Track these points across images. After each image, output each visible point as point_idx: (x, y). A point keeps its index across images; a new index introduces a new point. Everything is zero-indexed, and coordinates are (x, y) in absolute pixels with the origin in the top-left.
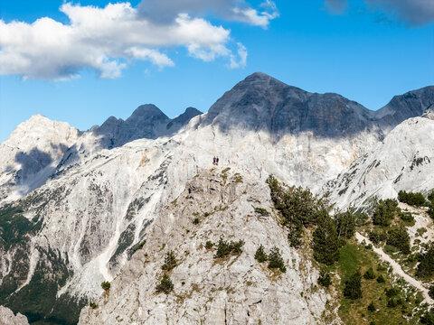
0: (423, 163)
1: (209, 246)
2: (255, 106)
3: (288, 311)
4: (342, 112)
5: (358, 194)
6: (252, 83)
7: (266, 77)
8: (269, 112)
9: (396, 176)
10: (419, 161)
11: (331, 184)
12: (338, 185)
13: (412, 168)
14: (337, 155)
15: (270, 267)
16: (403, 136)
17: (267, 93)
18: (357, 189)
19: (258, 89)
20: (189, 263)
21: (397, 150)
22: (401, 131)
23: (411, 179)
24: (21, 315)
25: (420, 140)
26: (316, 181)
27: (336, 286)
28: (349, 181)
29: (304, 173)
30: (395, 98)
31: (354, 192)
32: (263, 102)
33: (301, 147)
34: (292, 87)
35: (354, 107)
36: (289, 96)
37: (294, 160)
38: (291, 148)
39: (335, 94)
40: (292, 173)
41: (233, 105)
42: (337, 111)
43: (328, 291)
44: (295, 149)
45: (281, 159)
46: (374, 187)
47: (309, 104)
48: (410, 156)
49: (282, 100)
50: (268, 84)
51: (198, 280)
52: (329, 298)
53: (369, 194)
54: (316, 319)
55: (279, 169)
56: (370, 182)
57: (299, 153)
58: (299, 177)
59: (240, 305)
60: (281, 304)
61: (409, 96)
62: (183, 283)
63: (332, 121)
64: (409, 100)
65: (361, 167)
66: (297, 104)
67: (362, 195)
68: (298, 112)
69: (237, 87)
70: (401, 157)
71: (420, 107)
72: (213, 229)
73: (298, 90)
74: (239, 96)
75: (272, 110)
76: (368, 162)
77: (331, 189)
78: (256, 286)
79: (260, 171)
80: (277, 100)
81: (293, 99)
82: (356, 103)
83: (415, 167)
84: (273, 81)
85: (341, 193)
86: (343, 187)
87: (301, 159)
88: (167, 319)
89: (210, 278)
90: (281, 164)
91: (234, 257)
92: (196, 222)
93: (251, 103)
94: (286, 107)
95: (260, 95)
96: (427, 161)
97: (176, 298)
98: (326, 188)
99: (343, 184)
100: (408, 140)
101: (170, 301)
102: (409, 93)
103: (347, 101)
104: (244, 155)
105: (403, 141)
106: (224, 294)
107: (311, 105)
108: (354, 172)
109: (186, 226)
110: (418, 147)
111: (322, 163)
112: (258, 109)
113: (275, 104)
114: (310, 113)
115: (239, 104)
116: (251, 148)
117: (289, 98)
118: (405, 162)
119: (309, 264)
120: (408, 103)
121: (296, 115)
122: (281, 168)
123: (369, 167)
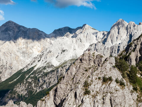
0: (65, 51)
1: (99, 78)
2: (9, 32)
3: (128, 99)
4: (38, 34)
5: (44, 61)
6: (8, 24)
7: (13, 22)
8: (14, 34)
9: (57, 56)
10: (64, 51)
11: (35, 58)
12: (37, 58)
13: (62, 53)
14: (37, 48)
15: (120, 85)
16: (59, 43)
17: (13, 28)
18: (44, 60)
19: (10, 26)
20: (94, 84)
21: (57, 47)
22: (58, 41)
23: (61, 57)
24: (30, 104)
25: (64, 44)
26: (29, 57)
27: (139, 90)
28: (41, 57)
29: (25, 54)
30: (55, 30)
31: (43, 61)
32: (12, 31)
33: (24, 46)
34: (21, 26)
35: (42, 33)
36: (20, 29)
37: (22, 50)
38: (21, 46)
39: (36, 29)
40: (21, 54)
41: (2, 32)
42: (36, 34)
43: (137, 92)
44: (23, 47)
45: (18, 50)
46: (49, 59)
47: (27, 32)
48: (61, 49)
49: (18, 30)
50: (13, 25)
51: (98, 90)
52: (138, 94)
53: (48, 62)
54: (135, 101)
55: (17, 53)
56: (48, 57)
57: (24, 48)
58: (24, 56)
59: (117, 98)
60: (126, 97)
61: (59, 30)
62: (93, 91)
63: (35, 37)
64: (60, 31)
65: (45, 53)
66: (23, 32)
67: (46, 62)
68: (23, 34)
69: (3, 25)
70: (58, 49)
71: (63, 33)
72: (99, 73)
73: (24, 27)
74: (4, 28)
75: (15, 34)
76: (48, 51)
77: (35, 60)
78: (119, 91)
79: (11, 53)
80: (16, 30)
81: (22, 30)
82: (42, 32)
83: (63, 53)
84: (15, 24)
85: (39, 61)
86: (39, 59)
87: (24, 50)
88: (90, 103)
89: (102, 89)
90: (18, 51)
91: (110, 82)
92: (86, 71)
93: (8, 31)
94: (19, 33)
95: (11, 28)
96: (66, 51)
97: (92, 96)
98: (34, 60)
99: (39, 58)
100: (60, 44)
101: (90, 97)
102: (60, 29)
103: (40, 31)
104: (5, 48)
105: (59, 44)
106: (109, 94)
107: (28, 32)
108: (43, 54)
109: (82, 72)
110: (63, 46)
111: (31, 51)
112: (10, 33)
113: (16, 31)
114: (27, 35)
115: (4, 31)
116: (8, 46)
117: (21, 30)
118: (60, 51)
119: (129, 84)
120: (59, 32)
121: (23, 35)
122: (18, 53)
123: (48, 52)
